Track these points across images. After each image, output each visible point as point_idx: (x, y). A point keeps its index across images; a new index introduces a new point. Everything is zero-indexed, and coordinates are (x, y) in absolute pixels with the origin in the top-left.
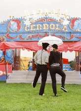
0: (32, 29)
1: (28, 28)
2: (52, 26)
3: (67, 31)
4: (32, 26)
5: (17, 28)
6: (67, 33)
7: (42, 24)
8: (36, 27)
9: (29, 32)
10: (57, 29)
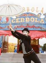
0: (17, 22)
1: (14, 21)
2: (32, 20)
3: (43, 23)
4: (17, 19)
5: (6, 20)
6: (44, 24)
7: (25, 18)
8: (20, 20)
9: (15, 24)
10: (36, 21)
